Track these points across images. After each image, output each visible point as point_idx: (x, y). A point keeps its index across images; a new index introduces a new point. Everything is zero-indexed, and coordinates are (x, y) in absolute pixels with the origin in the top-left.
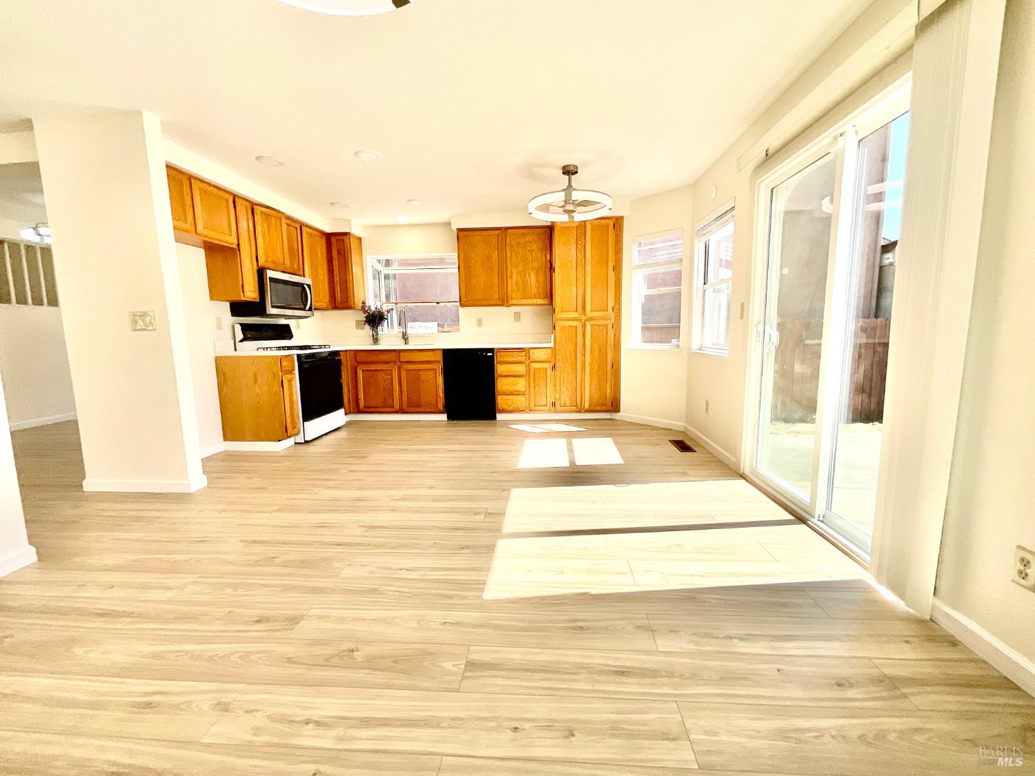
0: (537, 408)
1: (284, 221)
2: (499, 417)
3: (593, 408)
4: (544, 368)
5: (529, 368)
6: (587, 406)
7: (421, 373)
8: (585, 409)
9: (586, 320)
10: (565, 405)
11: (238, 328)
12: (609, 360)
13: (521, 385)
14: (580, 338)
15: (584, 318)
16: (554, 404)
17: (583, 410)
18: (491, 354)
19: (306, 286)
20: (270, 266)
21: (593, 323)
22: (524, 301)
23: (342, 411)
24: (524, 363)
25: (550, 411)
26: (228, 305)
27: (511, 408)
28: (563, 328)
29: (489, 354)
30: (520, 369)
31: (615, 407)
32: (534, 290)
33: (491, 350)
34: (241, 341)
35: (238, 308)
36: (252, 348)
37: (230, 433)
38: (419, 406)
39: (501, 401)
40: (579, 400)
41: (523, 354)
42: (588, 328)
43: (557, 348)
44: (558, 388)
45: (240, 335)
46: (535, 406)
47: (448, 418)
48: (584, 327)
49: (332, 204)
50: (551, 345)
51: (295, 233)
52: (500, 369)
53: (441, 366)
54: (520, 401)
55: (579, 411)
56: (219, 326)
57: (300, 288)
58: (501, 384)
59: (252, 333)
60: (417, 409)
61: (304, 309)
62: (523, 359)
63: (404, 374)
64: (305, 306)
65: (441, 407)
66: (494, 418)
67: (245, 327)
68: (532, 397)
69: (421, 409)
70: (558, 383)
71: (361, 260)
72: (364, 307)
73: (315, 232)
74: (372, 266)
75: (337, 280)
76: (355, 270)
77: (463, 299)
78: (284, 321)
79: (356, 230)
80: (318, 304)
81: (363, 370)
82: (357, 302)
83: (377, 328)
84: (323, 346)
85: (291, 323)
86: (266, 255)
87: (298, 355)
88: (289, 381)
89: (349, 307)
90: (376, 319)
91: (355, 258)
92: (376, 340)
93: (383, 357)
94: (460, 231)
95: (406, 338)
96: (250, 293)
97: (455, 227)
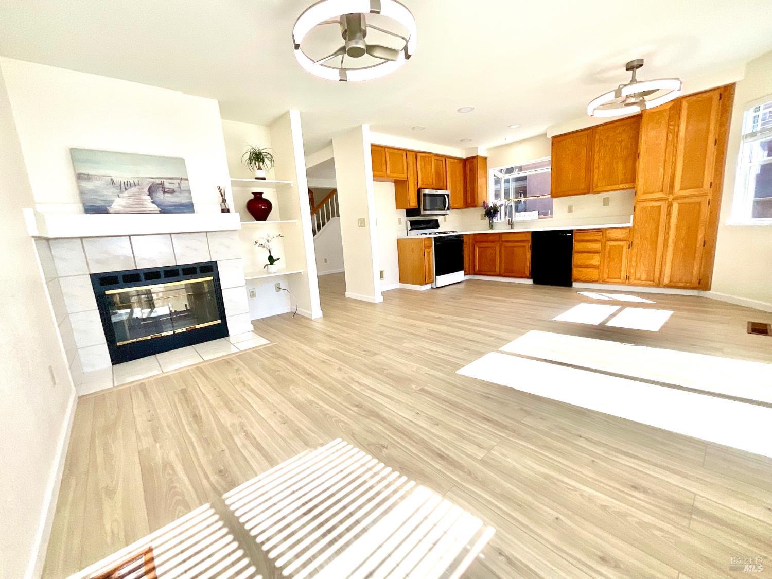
0: (609, 280)
1: (433, 159)
2: (575, 285)
3: (672, 284)
4: (618, 246)
5: (604, 247)
6: (666, 281)
7: (515, 248)
8: (664, 284)
9: (674, 199)
10: (639, 279)
11: (409, 223)
12: (700, 237)
13: (596, 260)
14: (663, 216)
15: (671, 197)
16: (628, 278)
17: (661, 285)
18: (570, 234)
19: (446, 196)
20: (426, 187)
21: (680, 201)
22: (609, 188)
23: (463, 272)
24: (599, 241)
25: (624, 283)
26: (405, 210)
27: (582, 279)
28: (644, 208)
29: (568, 235)
30: (597, 246)
31: (704, 283)
33: (571, 231)
34: (410, 230)
35: (410, 213)
36: (414, 234)
37: (402, 280)
38: (512, 272)
39: (576, 272)
40: (657, 275)
41: (600, 233)
42: (675, 206)
43: (636, 227)
44: (634, 264)
45: (409, 227)
46: (608, 278)
47: (534, 282)
48: (670, 206)
49: (461, 141)
50: (630, 225)
51: (441, 164)
52: (577, 246)
53: (529, 244)
54: (594, 274)
55: (658, 285)
56: (400, 223)
57: (443, 198)
58: (577, 259)
59: (415, 225)
60: (511, 274)
61: (444, 210)
62: (599, 238)
63: (503, 249)
64: (445, 207)
65: (528, 274)
66: (571, 285)
67: (412, 223)
68: (606, 270)
69: (513, 275)
70: (634, 259)
71: (486, 173)
72: (485, 205)
73: (456, 160)
74: (494, 176)
75: (469, 189)
76: (480, 180)
77: (554, 192)
78: (435, 218)
79: (482, 153)
80: (455, 206)
81: (479, 247)
82: (480, 202)
83: (492, 218)
84: (453, 232)
85: (440, 219)
86: (422, 181)
87: (435, 238)
88: (429, 253)
89: (475, 206)
90: (491, 213)
91: (480, 173)
92: (491, 227)
93: (491, 238)
94: (554, 138)
95: (511, 224)
96: (413, 204)
97: (550, 136)
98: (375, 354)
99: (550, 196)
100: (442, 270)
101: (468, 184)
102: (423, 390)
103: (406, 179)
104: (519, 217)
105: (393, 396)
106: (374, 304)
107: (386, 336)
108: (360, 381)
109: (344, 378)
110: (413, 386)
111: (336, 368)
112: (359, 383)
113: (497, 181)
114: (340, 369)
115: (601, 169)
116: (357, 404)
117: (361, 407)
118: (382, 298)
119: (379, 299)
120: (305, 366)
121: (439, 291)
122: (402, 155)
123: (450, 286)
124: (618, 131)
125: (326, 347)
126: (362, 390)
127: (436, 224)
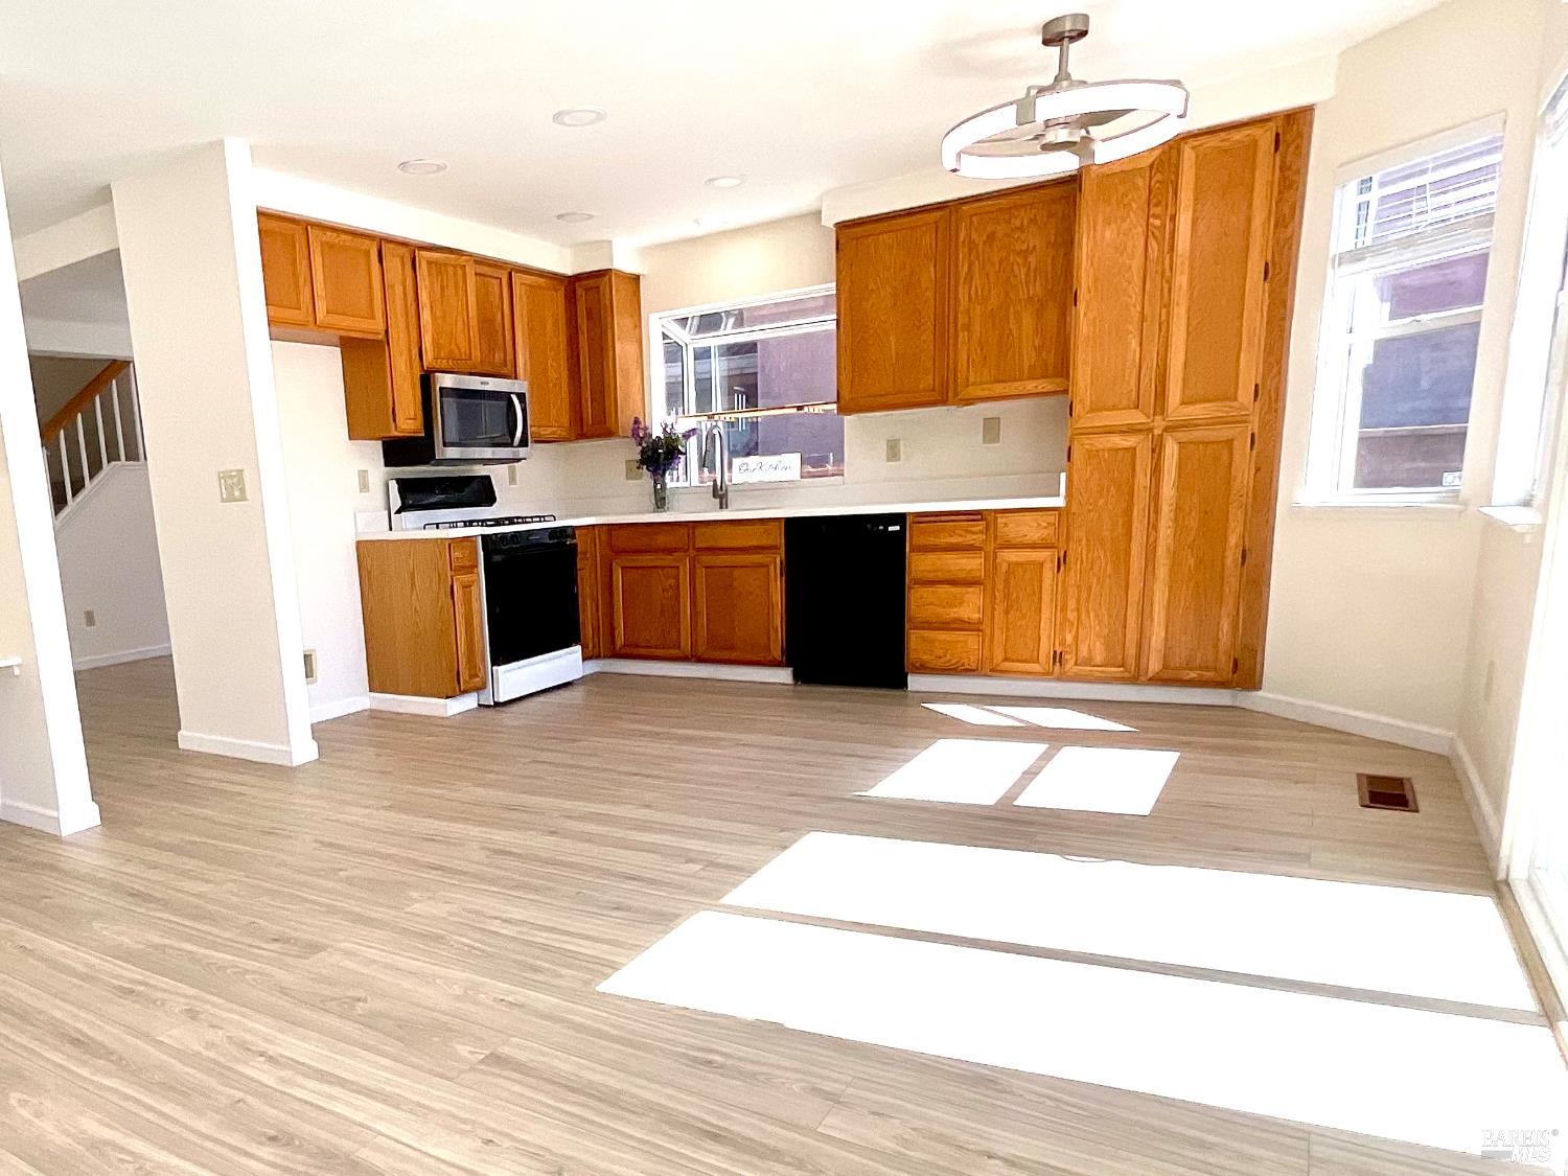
0: (1007, 665)
1: (470, 270)
2: (915, 682)
3: (1168, 675)
4: (1033, 563)
5: (992, 565)
6: (1154, 665)
7: (736, 572)
8: (1150, 674)
9: (1166, 429)
10: (1089, 662)
11: (394, 486)
12: (1233, 540)
13: (970, 605)
14: (1143, 479)
15: (1159, 424)
16: (1058, 658)
17: (1142, 679)
18: (897, 528)
19: (514, 398)
20: (444, 364)
21: (1183, 436)
22: (999, 389)
23: (576, 651)
24: (980, 549)
25: (1046, 675)
26: (380, 442)
27: (940, 663)
28: (1092, 455)
29: (890, 529)
30: (972, 564)
31: (1244, 671)
32: (1028, 358)
33: (899, 518)
34: (398, 512)
35: (397, 452)
36: (415, 526)
37: (378, 681)
38: (732, 648)
39: (917, 643)
40: (1132, 651)
41: (981, 526)
42: (1171, 449)
43: (1074, 508)
44: (1072, 616)
45: (396, 502)
46: (1006, 659)
47: (797, 677)
48: (1157, 449)
49: (559, 217)
50: (1059, 502)
51: (497, 290)
52: (918, 564)
53: (779, 557)
54: (968, 646)
55: (1134, 680)
56: (364, 486)
57: (503, 404)
58: (920, 602)
59: (415, 495)
60: (726, 655)
61: (511, 445)
62: (976, 539)
63: (701, 573)
64: (512, 434)
65: (777, 653)
66: (903, 684)
67: (405, 486)
68: (999, 637)
69: (734, 655)
70: (1072, 604)
71: (638, 325)
72: (638, 430)
73: (542, 281)
74: (665, 336)
75: (586, 376)
76: (622, 349)
77: (845, 394)
78: (480, 470)
79: (624, 260)
80: (546, 432)
81: (623, 568)
82: (625, 421)
83: (663, 475)
84: (541, 518)
85: (498, 475)
86: (437, 345)
87: (484, 537)
88: (466, 587)
89: (608, 433)
90: (659, 456)
91: (620, 323)
92: (660, 502)
93: (662, 540)
94: (842, 227)
95: (720, 495)
96: (408, 422)
97: (830, 220)
98: (314, 948)
99: (834, 406)
100: (511, 645)
101: (584, 360)
102: (496, 1059)
103: (381, 337)
104: (747, 471)
105: (397, 1091)
106: (291, 768)
107: (349, 881)
108: (272, 1050)
109: (210, 1045)
110: (463, 1050)
111: (177, 1010)
112: (271, 1059)
113: (673, 353)
114: (192, 1014)
115: (977, 328)
116: (272, 1133)
117: (287, 1144)
118: (314, 746)
119: (303, 750)
120: (58, 1014)
121: (506, 717)
122: (367, 253)
123: (541, 699)
124: (1017, 223)
125: (128, 937)
126: (283, 1080)
127: (483, 493)
